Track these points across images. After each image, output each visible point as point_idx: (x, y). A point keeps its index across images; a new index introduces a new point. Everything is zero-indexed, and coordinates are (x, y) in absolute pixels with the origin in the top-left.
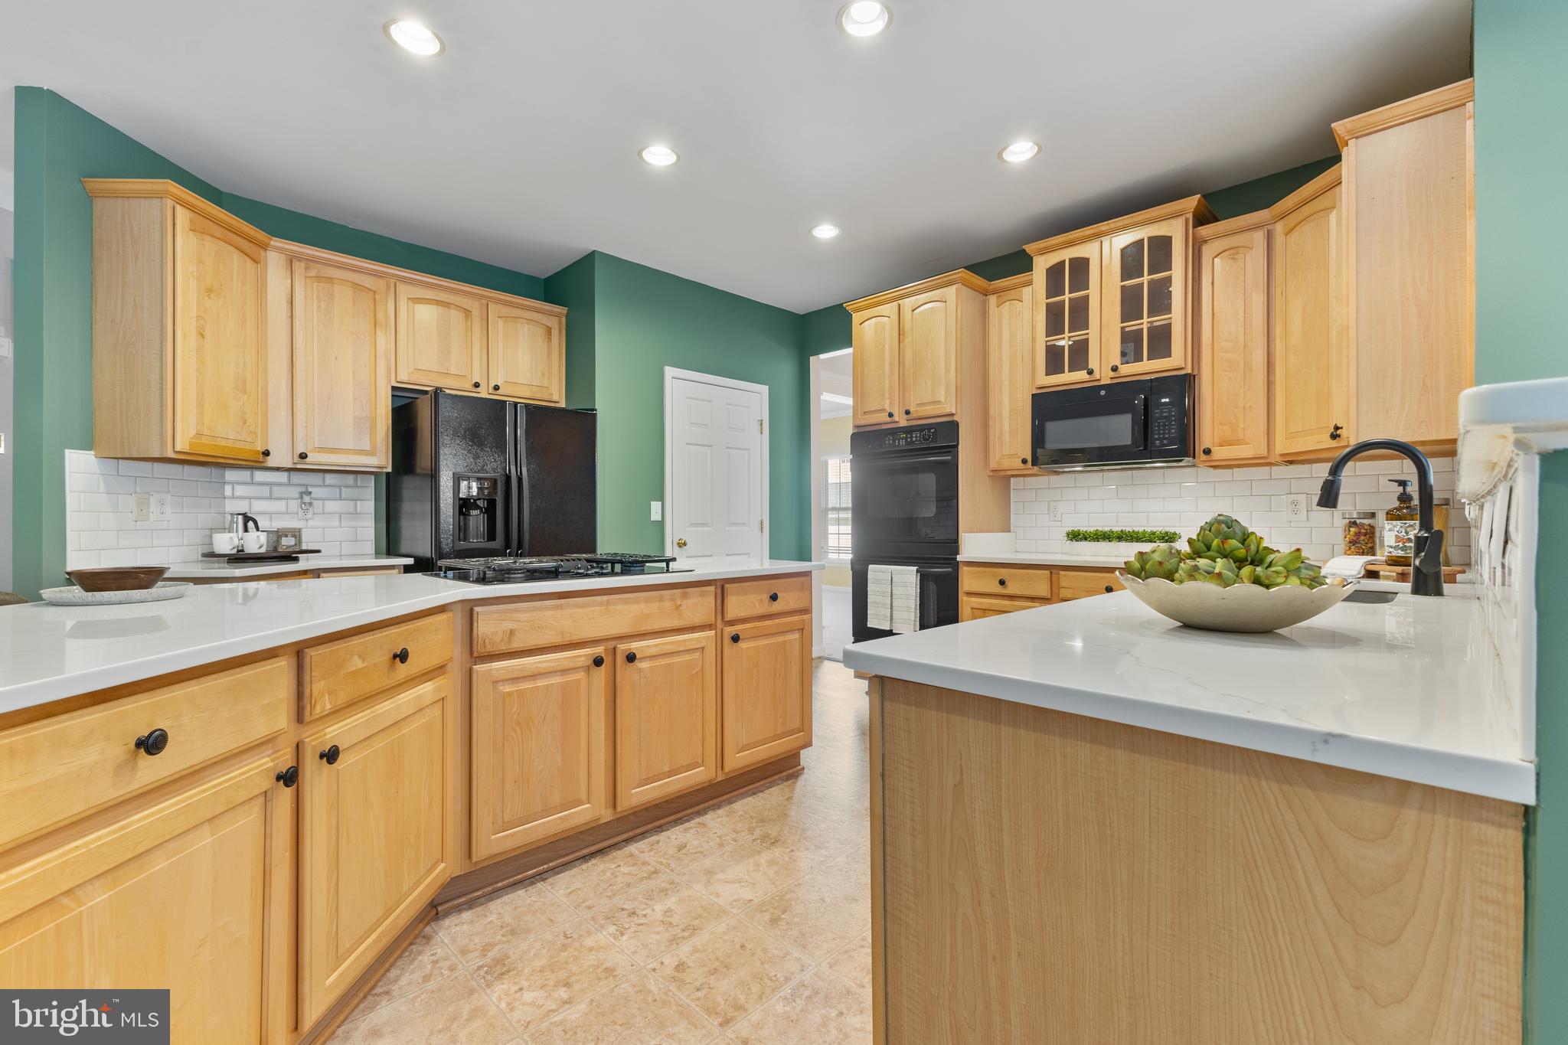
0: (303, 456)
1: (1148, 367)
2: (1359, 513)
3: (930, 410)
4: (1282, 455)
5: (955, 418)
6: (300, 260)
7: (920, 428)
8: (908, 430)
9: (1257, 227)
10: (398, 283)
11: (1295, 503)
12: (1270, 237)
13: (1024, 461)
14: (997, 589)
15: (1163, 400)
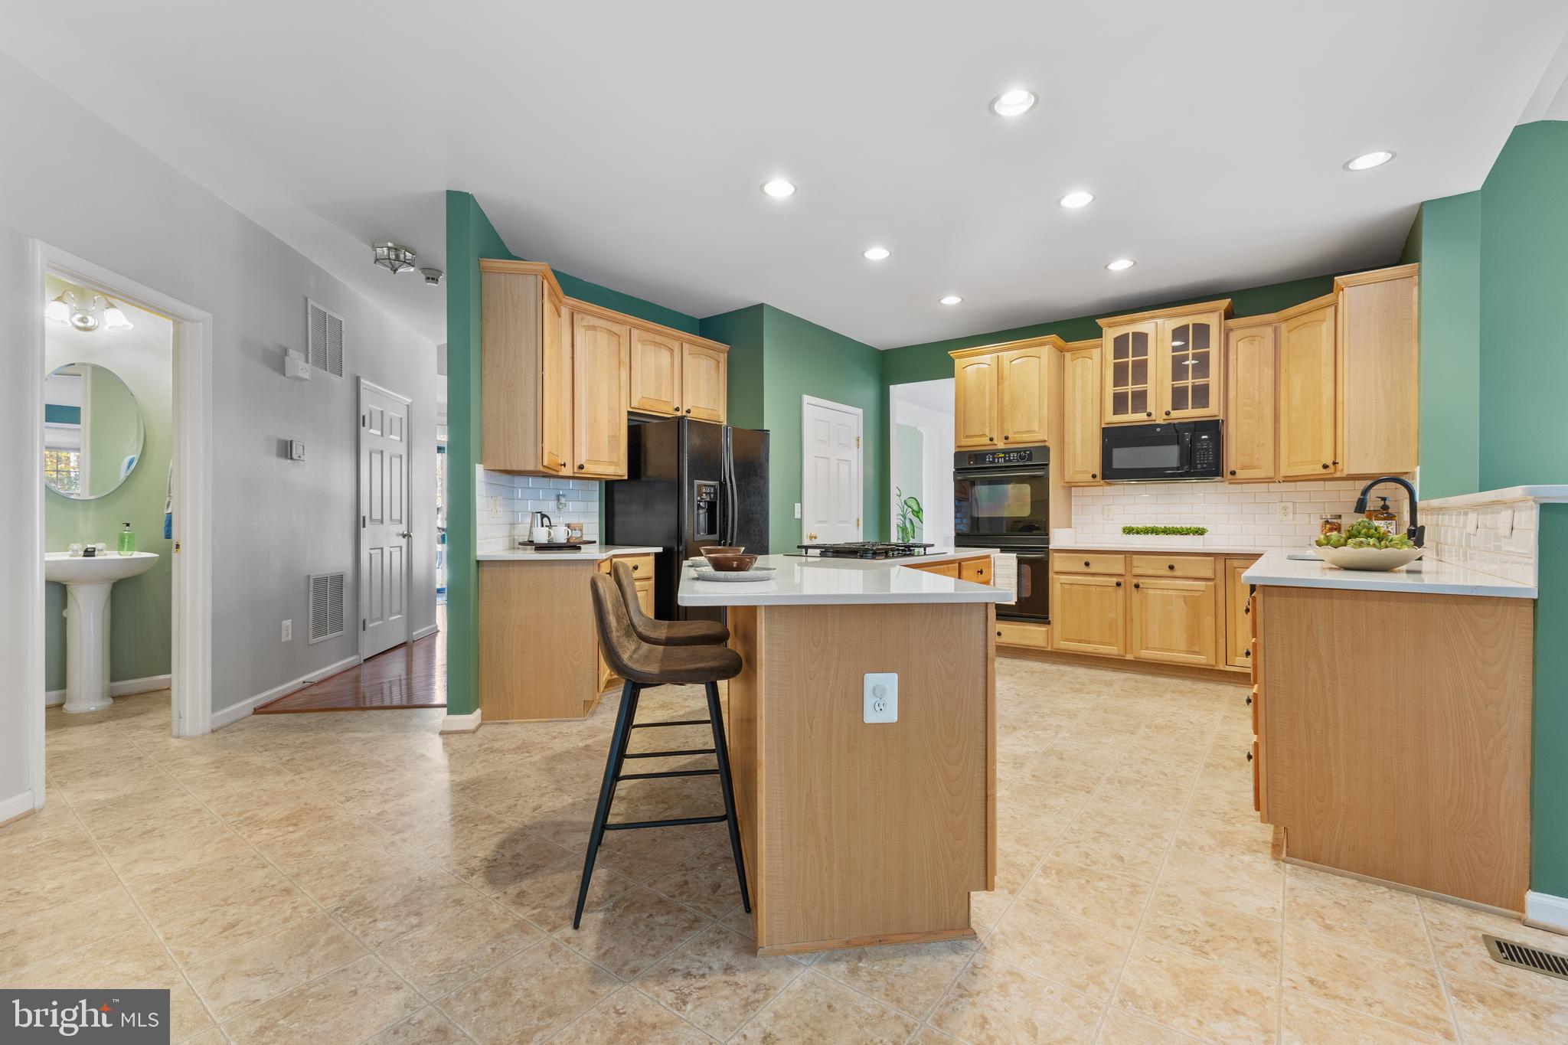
0: (581, 467)
1: (1190, 413)
2: (1331, 516)
3: (1026, 437)
4: (1285, 477)
5: (1047, 444)
6: (579, 312)
7: (1018, 451)
8: (1007, 452)
9: (1268, 324)
10: (632, 329)
11: (1285, 509)
12: (1276, 331)
13: (1094, 476)
14: (1083, 569)
15: (1203, 437)
